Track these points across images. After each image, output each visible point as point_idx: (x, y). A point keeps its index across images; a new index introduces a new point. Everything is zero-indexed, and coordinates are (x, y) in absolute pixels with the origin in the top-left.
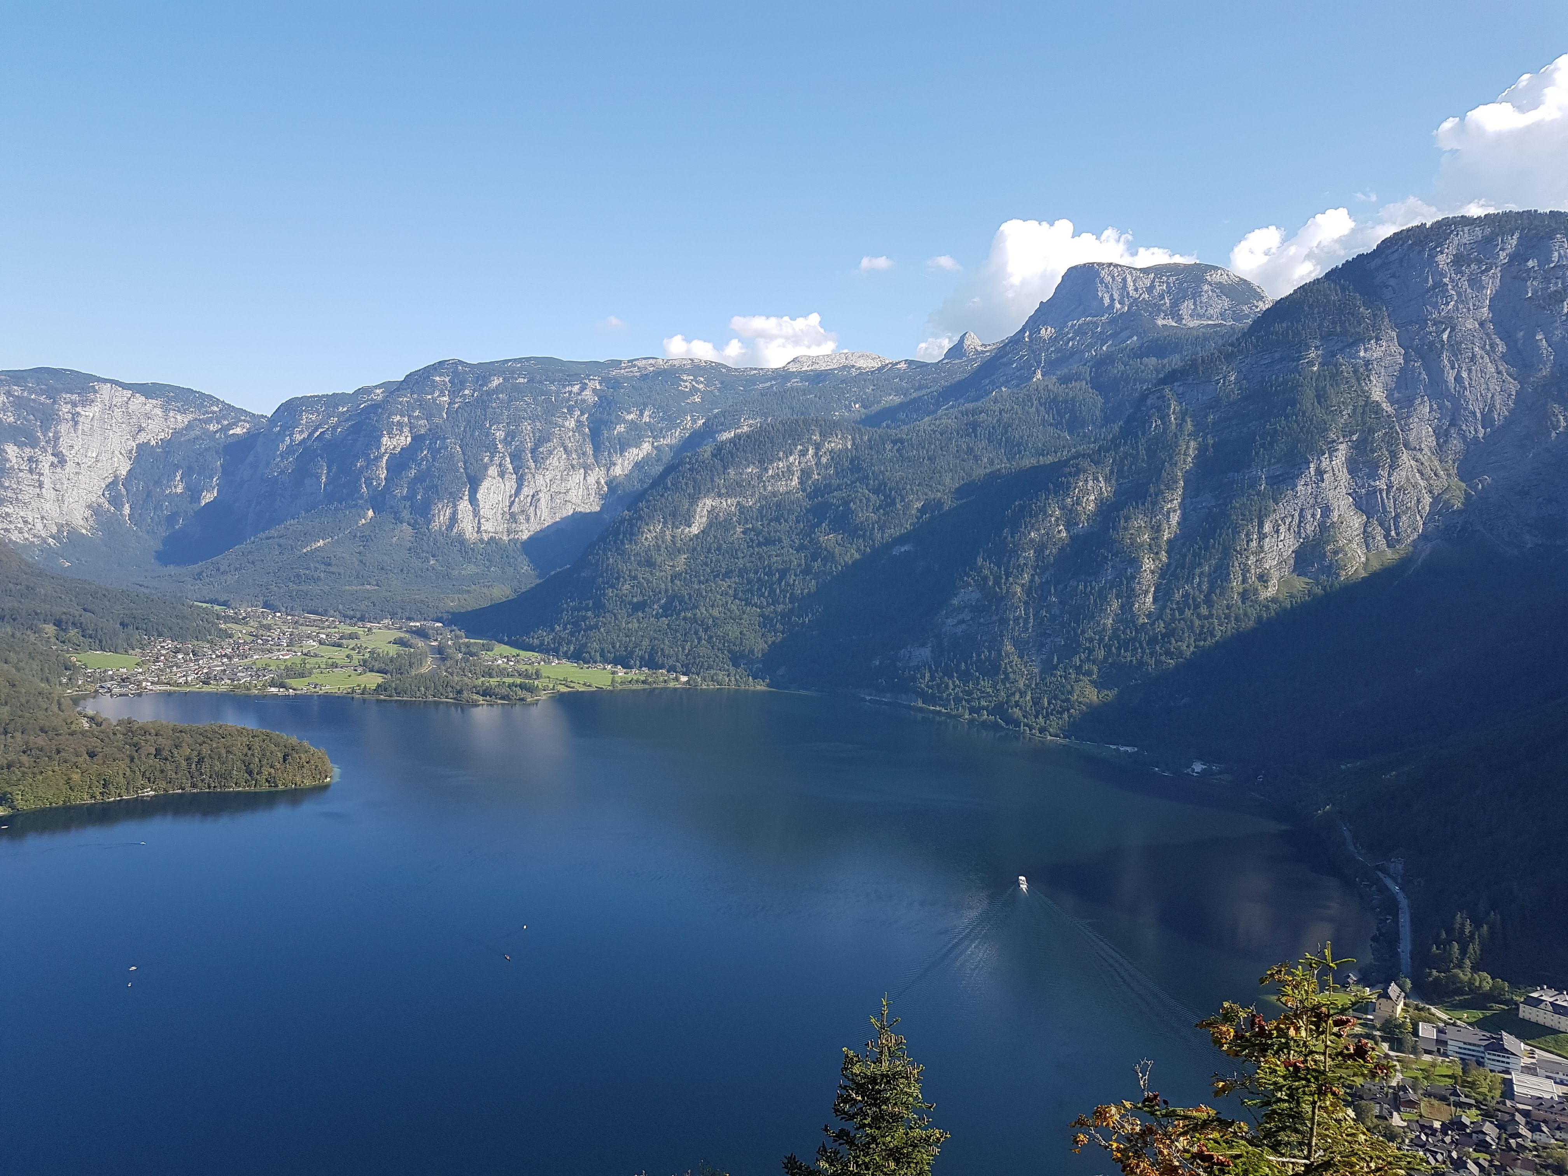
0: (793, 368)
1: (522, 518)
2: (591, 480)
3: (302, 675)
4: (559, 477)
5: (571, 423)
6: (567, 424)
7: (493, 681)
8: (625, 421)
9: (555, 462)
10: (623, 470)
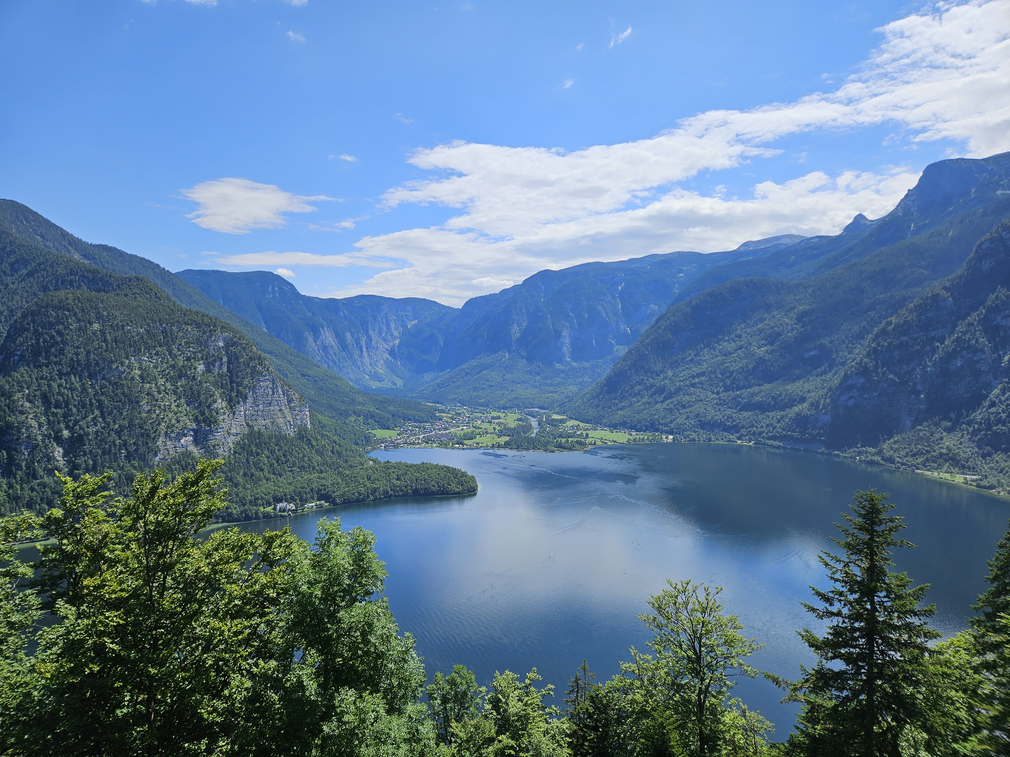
1: (583, 351)
2: (621, 327)
3: (471, 439)
4: (602, 327)
5: (609, 297)
7: (563, 440)
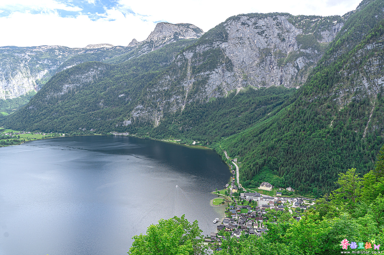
0: (88, 48)
1: (9, 93)
2: (30, 80)
4: (20, 80)
5: (22, 65)
6: (21, 65)
7: (5, 140)
8: (39, 64)
9: (18, 76)
10: (40, 77)
